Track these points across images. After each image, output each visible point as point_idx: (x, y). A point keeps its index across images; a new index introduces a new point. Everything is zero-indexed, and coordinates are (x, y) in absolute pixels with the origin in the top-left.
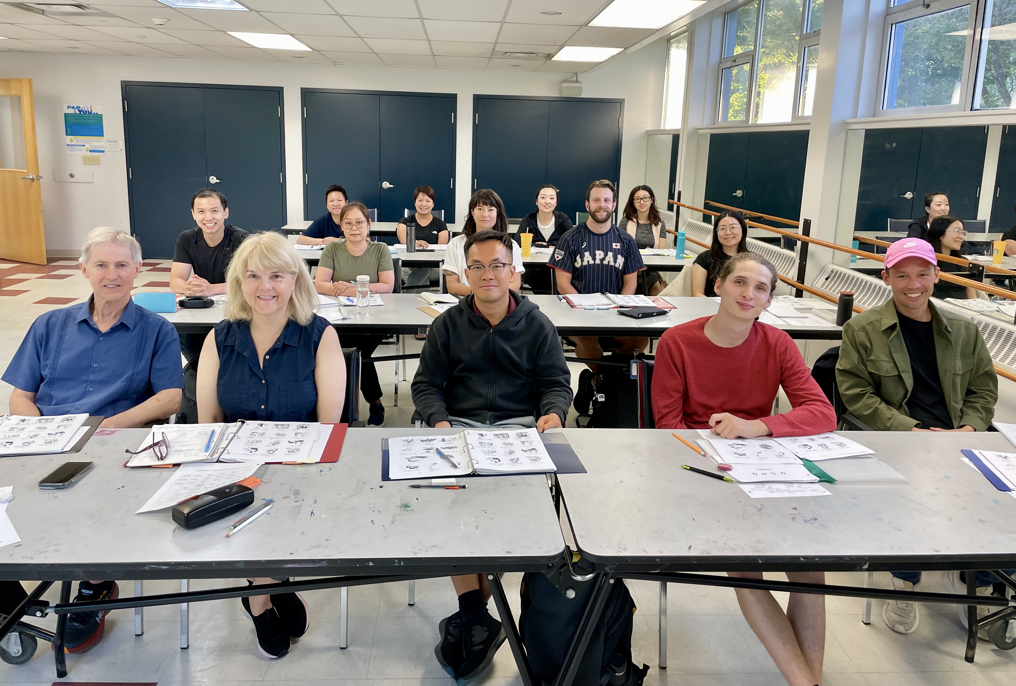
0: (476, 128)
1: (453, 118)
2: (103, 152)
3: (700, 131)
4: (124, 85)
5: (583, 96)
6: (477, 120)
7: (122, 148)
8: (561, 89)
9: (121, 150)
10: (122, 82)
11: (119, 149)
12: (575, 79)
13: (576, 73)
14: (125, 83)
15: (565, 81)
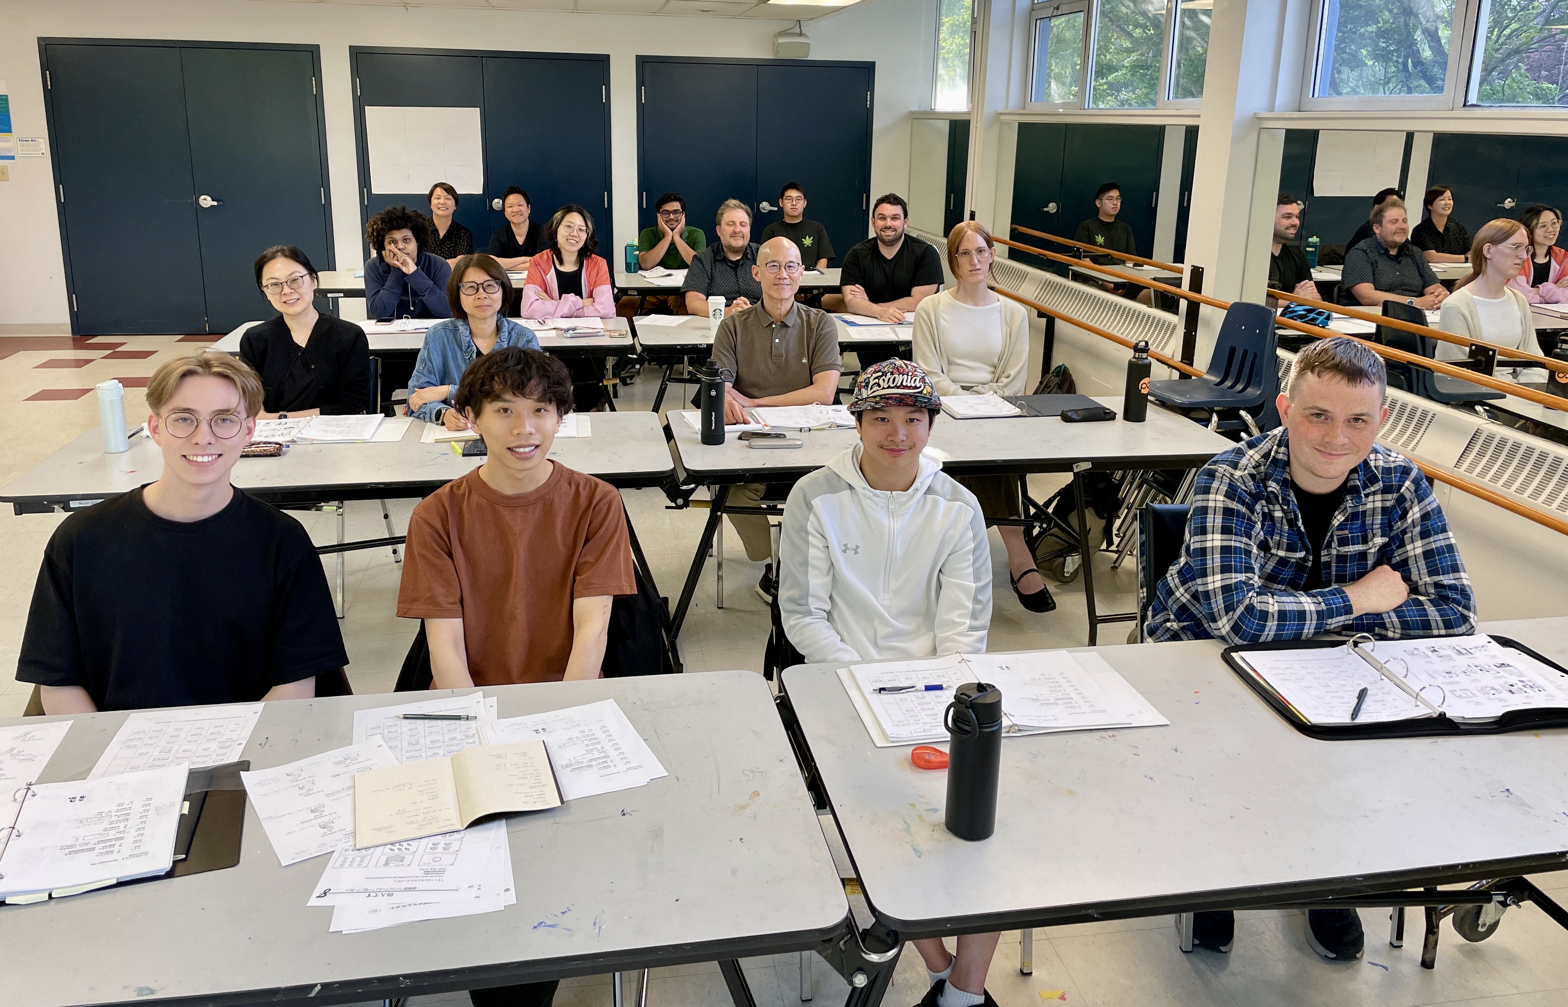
0: (641, 109)
1: (604, 94)
2: (12, 158)
3: (1003, 117)
4: (43, 44)
5: (812, 57)
6: (643, 98)
7: (44, 151)
8: (776, 47)
9: (43, 154)
10: (40, 39)
11: (40, 152)
12: (798, 31)
13: (800, 21)
14: (44, 41)
15: (782, 34)
